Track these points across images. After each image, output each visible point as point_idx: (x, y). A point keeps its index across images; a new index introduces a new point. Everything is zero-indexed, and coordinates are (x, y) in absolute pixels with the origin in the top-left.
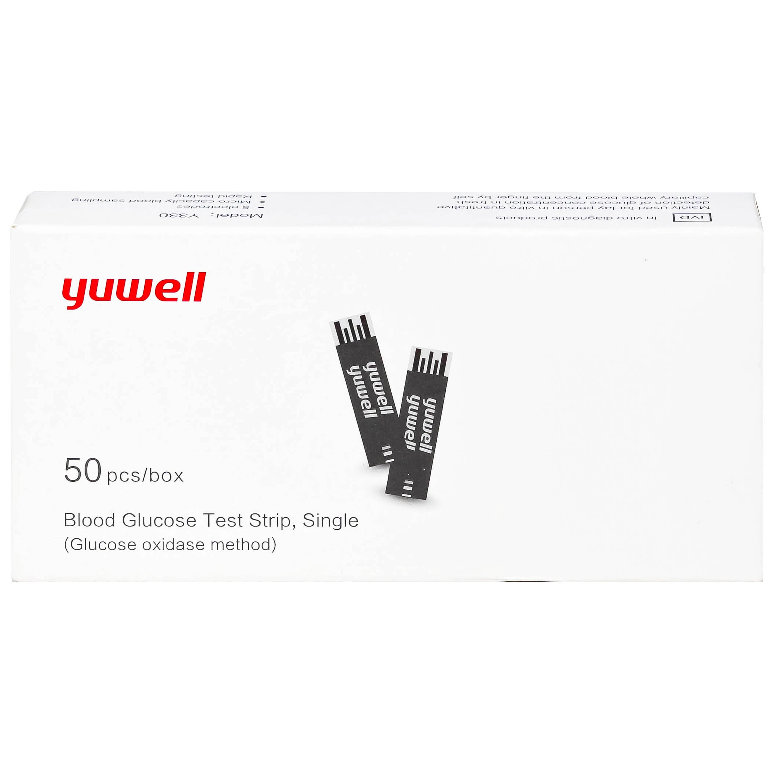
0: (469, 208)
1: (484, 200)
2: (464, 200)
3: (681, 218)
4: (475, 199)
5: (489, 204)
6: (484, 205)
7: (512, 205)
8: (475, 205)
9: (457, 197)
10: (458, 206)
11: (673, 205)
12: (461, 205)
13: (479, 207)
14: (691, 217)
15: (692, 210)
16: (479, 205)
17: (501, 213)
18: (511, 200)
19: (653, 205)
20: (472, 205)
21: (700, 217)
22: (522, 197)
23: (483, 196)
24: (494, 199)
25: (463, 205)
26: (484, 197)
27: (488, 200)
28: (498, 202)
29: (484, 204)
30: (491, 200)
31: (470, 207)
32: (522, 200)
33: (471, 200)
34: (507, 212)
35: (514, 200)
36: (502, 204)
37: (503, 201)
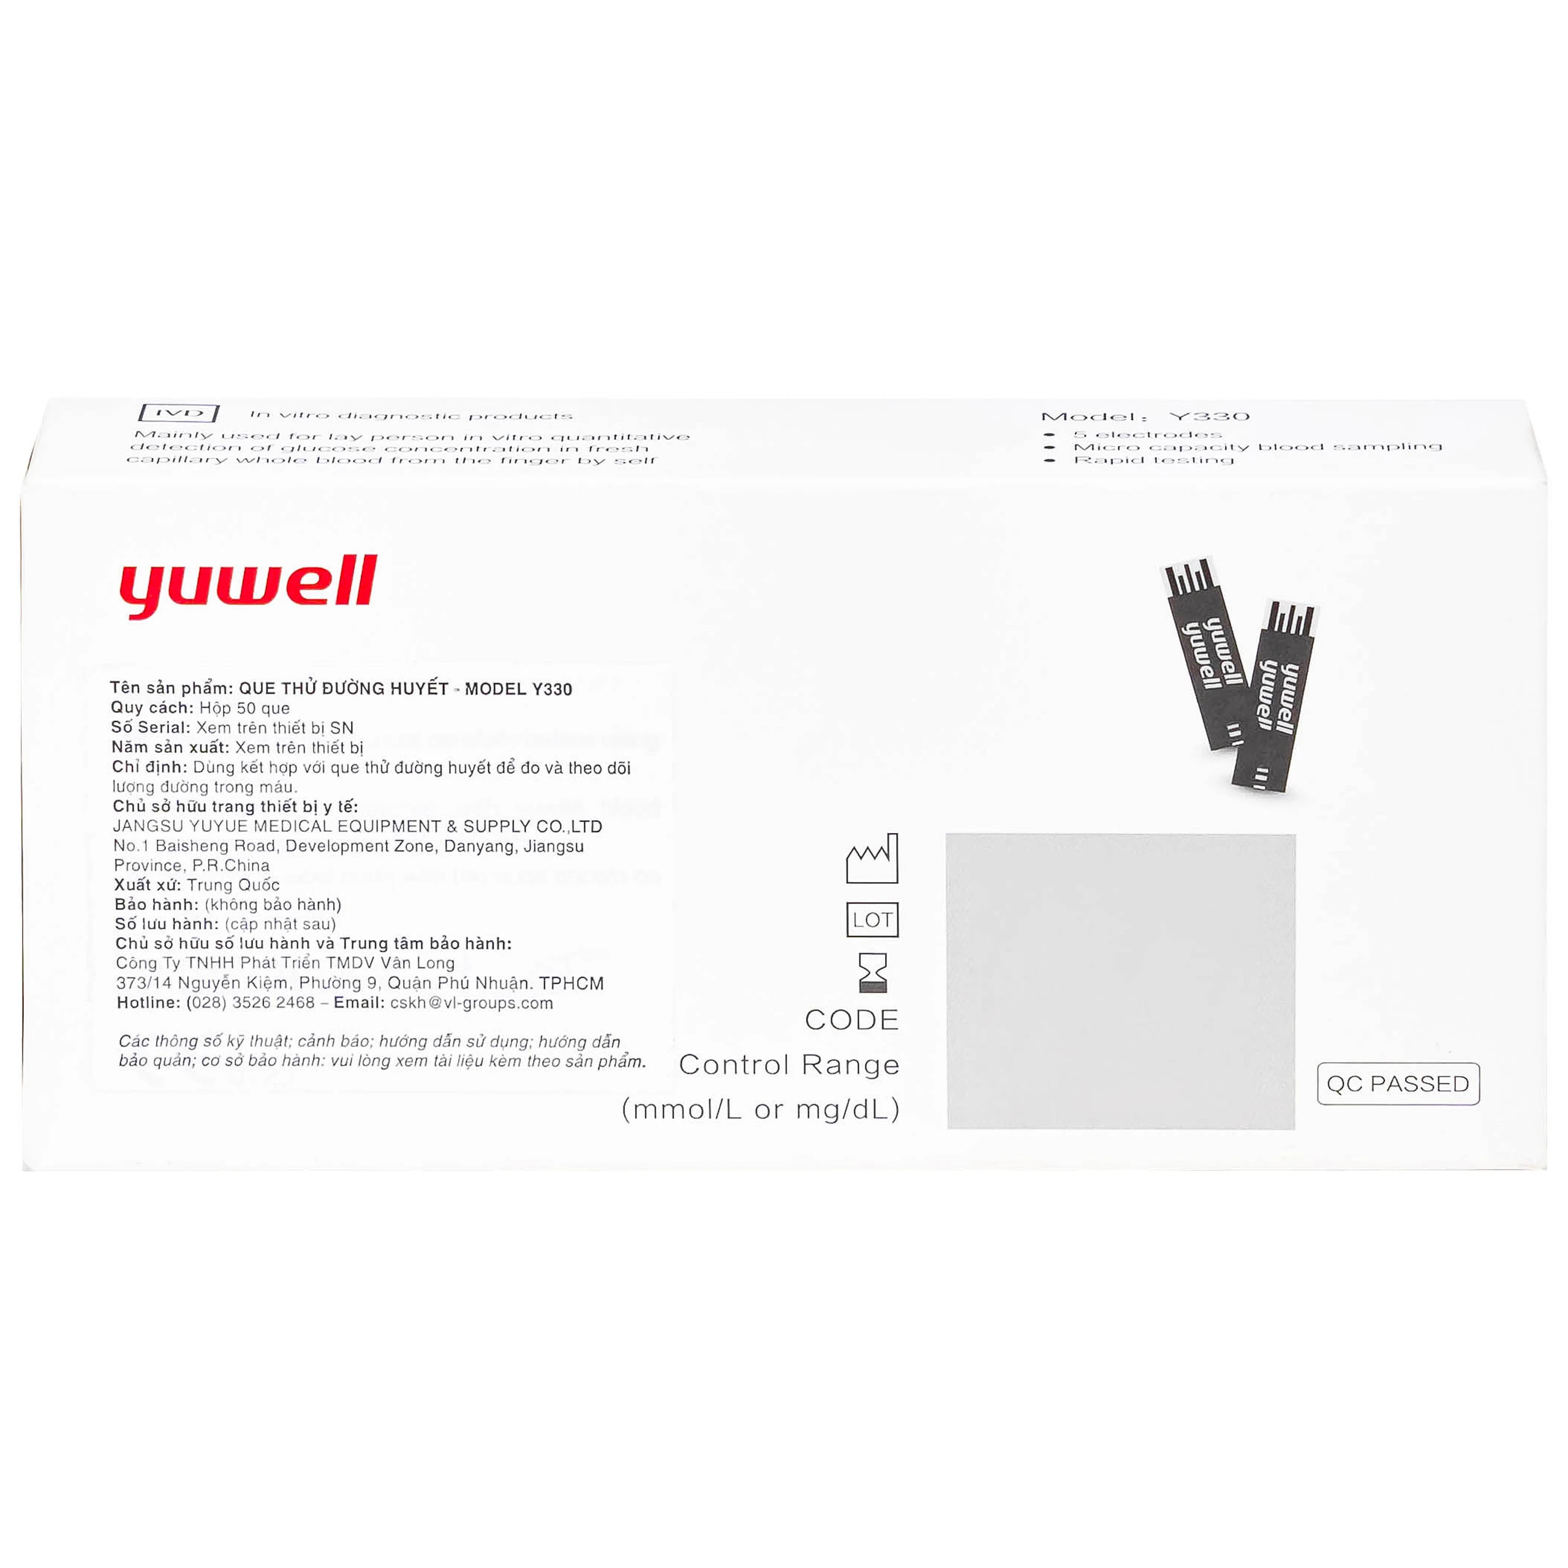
0: (626, 437)
1: (594, 455)
2: (635, 455)
3: (201, 413)
4: (611, 456)
5: (584, 445)
6: (596, 443)
7: (536, 444)
8: (612, 443)
9: (649, 461)
10: (648, 443)
11: (206, 443)
12: (643, 444)
13: (604, 439)
14: (182, 415)
15: (172, 428)
16: (604, 443)
17: (561, 427)
18: (536, 456)
19: (246, 444)
20: (619, 443)
21: (164, 414)
22: (513, 461)
23: (595, 465)
24: (573, 456)
25: (637, 443)
26: (593, 462)
27: (585, 454)
28: (564, 449)
29: (594, 446)
30: (578, 455)
31: (622, 438)
32: (514, 455)
33: (619, 455)
34: (548, 428)
35: (529, 456)
36: (558, 444)
37: (555, 454)
